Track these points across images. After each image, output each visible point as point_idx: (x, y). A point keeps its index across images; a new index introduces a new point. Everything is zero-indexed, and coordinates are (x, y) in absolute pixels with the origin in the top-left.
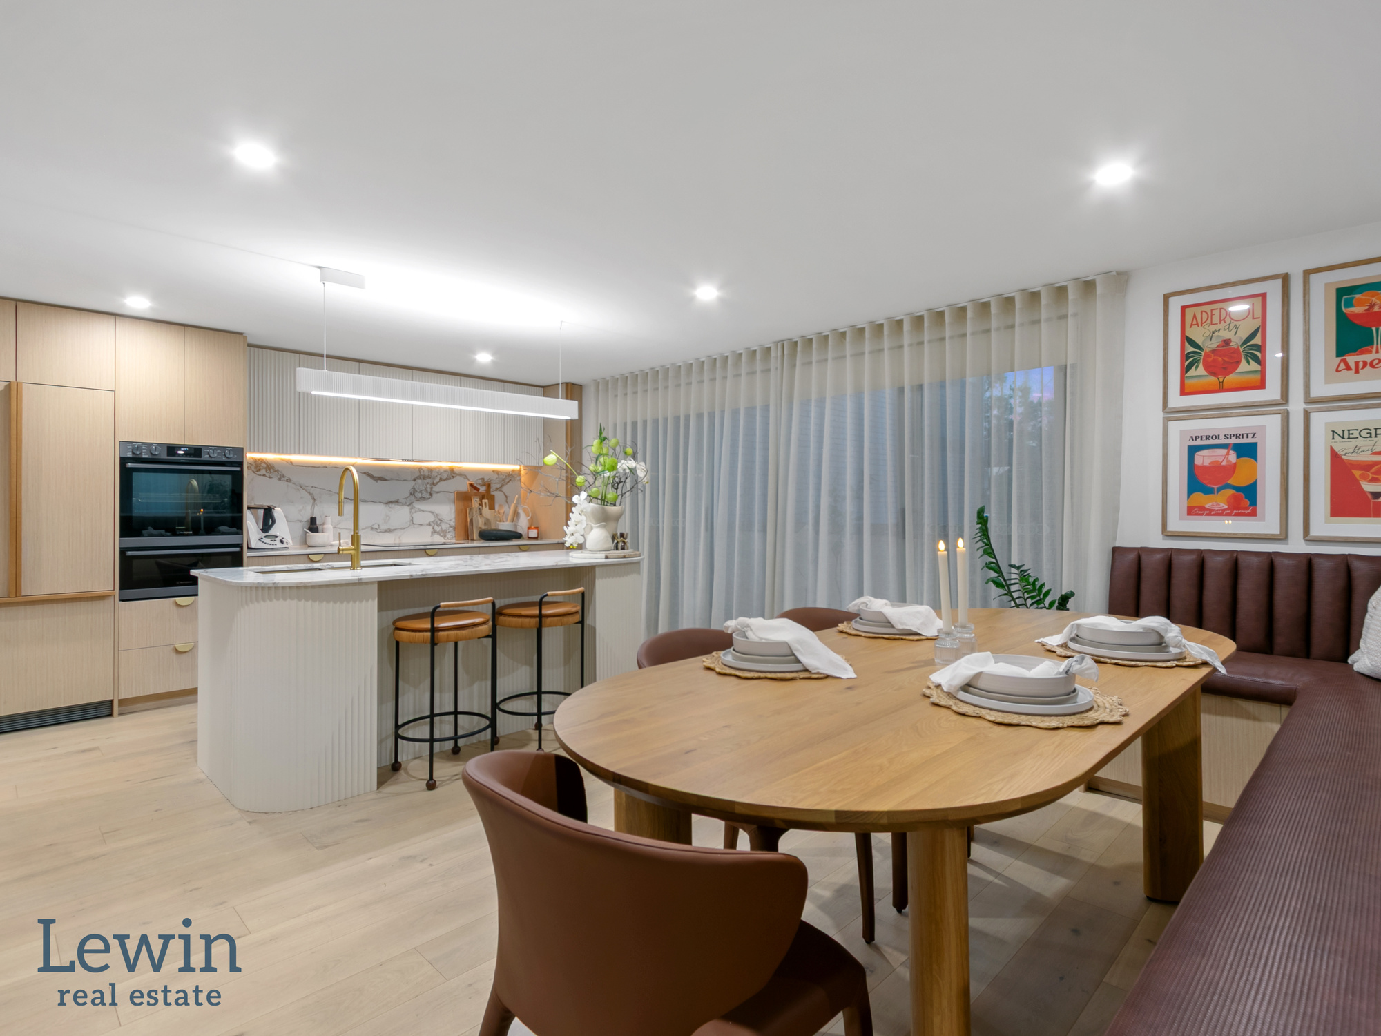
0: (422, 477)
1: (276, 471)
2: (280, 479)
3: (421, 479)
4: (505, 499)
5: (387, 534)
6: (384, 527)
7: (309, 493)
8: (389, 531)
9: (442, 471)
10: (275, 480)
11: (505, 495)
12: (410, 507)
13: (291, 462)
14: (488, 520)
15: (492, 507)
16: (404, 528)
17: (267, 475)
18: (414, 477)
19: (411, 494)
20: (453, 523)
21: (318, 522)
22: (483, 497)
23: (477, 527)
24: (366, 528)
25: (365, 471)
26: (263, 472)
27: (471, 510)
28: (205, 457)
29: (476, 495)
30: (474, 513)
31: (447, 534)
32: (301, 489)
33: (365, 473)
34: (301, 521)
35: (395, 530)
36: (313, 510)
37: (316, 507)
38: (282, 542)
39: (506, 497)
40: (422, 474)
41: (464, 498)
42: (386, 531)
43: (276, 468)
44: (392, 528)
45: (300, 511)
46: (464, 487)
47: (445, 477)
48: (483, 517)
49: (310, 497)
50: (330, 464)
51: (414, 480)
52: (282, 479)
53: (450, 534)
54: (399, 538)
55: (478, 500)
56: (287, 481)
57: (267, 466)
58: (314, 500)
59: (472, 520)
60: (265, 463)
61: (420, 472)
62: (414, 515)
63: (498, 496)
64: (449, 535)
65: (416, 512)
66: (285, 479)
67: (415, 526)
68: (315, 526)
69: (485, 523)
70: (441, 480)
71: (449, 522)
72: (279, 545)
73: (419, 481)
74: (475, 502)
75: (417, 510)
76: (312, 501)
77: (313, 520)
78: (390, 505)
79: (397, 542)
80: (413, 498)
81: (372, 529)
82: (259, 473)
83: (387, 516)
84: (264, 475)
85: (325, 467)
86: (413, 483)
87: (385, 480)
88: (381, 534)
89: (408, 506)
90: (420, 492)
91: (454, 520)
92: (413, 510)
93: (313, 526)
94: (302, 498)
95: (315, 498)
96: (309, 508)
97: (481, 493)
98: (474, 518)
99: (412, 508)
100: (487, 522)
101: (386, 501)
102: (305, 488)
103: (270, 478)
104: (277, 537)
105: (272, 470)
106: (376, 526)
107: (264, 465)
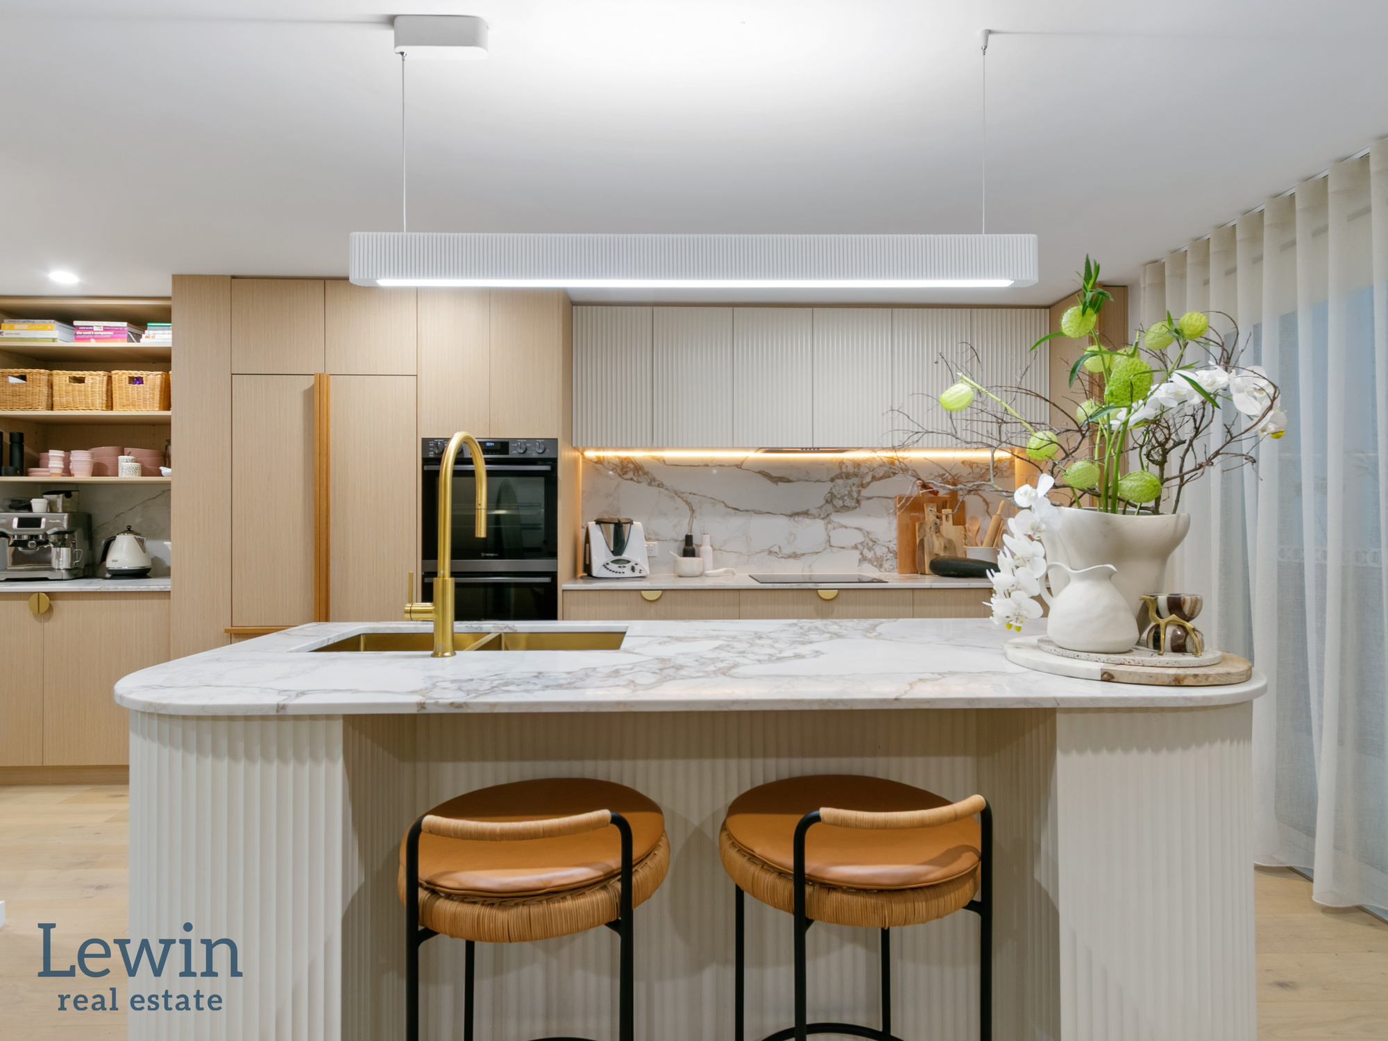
0: (843, 475)
1: (646, 473)
2: (650, 484)
3: (842, 478)
4: (986, 507)
5: (791, 560)
6: (788, 550)
7: (686, 502)
8: (794, 556)
9: (875, 465)
10: (644, 485)
11: (984, 500)
12: (826, 521)
13: (664, 461)
14: (950, 541)
15: (959, 520)
16: (817, 553)
17: (635, 478)
18: (832, 475)
19: (827, 502)
20: (894, 546)
21: (695, 541)
22: (943, 505)
23: (930, 553)
24: (762, 551)
25: (759, 470)
26: (630, 475)
27: (921, 525)
28: (514, 453)
29: (932, 502)
30: (928, 530)
31: (884, 563)
32: (676, 497)
33: (760, 472)
34: (676, 541)
35: (803, 555)
36: (691, 525)
37: (695, 520)
38: (633, 569)
39: (987, 504)
40: (844, 470)
41: (913, 507)
42: (790, 557)
43: (646, 469)
44: (799, 552)
45: (675, 526)
46: (911, 489)
47: (881, 475)
48: (942, 536)
49: (686, 508)
50: (712, 460)
51: (832, 480)
52: (653, 483)
53: (889, 563)
54: (810, 566)
55: (935, 509)
56: (659, 486)
57: (635, 467)
58: (693, 511)
59: (922, 541)
60: (632, 463)
61: (841, 467)
62: (831, 534)
63: (972, 502)
64: (887, 565)
65: (834, 529)
66: (656, 483)
67: (834, 549)
68: (691, 547)
69: (945, 547)
70: (874, 478)
71: (887, 544)
72: (628, 573)
73: (840, 482)
74: (930, 513)
75: (836, 525)
76: (689, 513)
77: (689, 539)
78: (796, 518)
79: (807, 573)
80: (829, 507)
81: (770, 552)
82: (626, 477)
83: (791, 534)
84: (632, 479)
85: (706, 465)
86: (831, 484)
87: (789, 481)
88: (783, 560)
89: (823, 519)
90: (842, 498)
91: (895, 542)
92: (829, 526)
93: (689, 549)
94: (677, 509)
95: (694, 508)
96: (686, 521)
97: (940, 497)
98: (926, 539)
99: (829, 523)
100: (949, 545)
101: (789, 512)
102: (680, 494)
103: (639, 482)
104: (628, 562)
105: (640, 472)
106: (776, 549)
107: (631, 466)
